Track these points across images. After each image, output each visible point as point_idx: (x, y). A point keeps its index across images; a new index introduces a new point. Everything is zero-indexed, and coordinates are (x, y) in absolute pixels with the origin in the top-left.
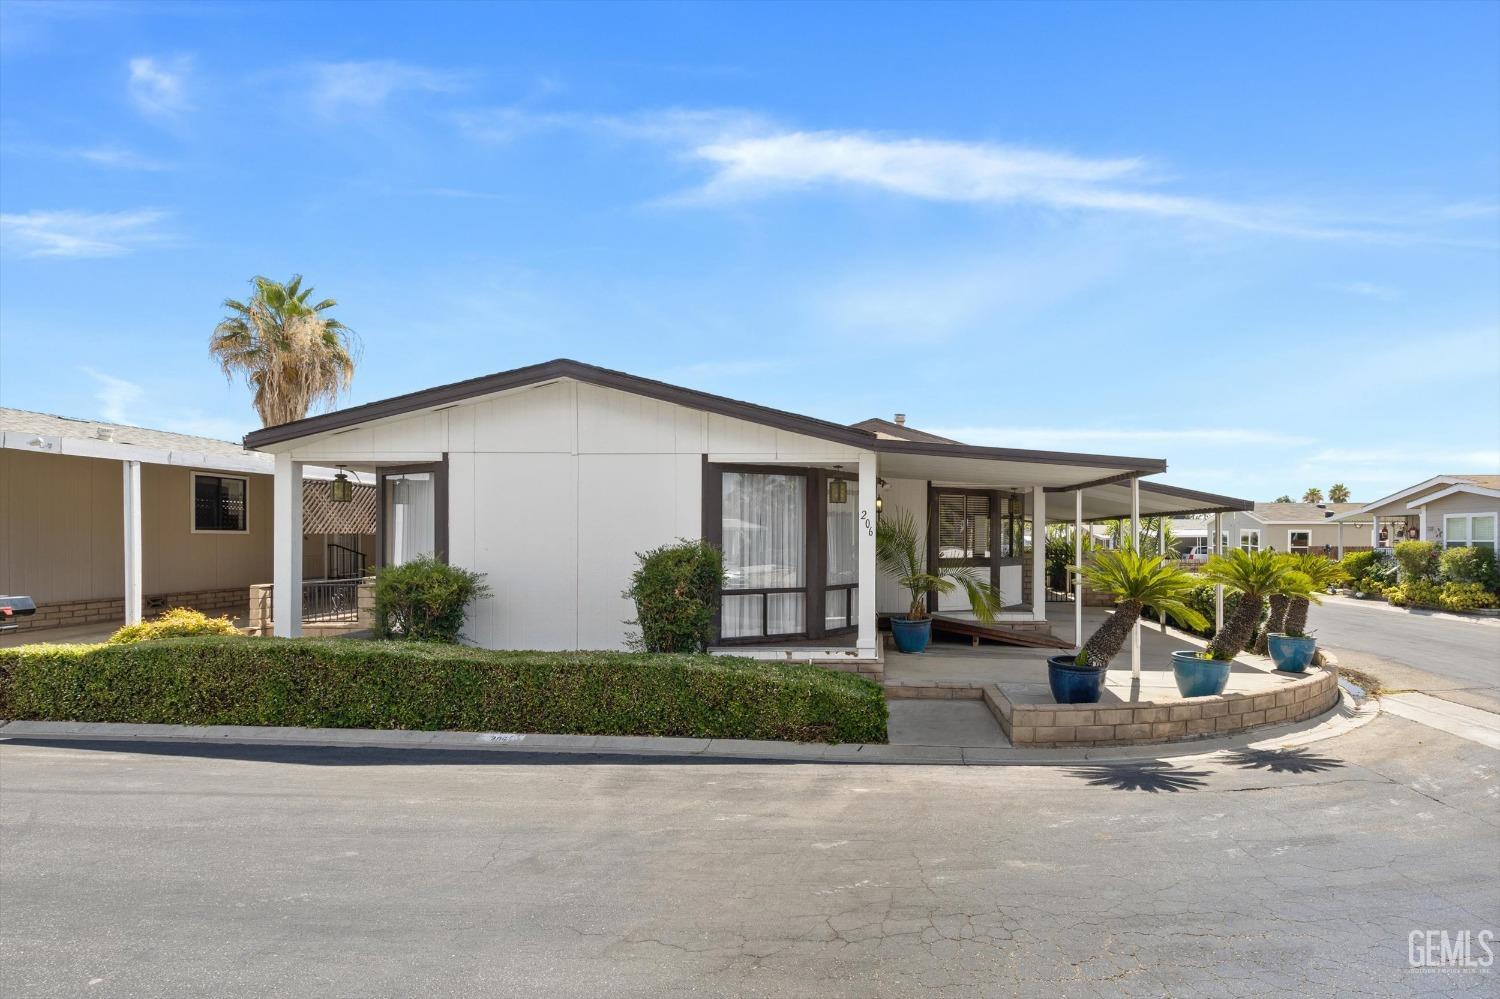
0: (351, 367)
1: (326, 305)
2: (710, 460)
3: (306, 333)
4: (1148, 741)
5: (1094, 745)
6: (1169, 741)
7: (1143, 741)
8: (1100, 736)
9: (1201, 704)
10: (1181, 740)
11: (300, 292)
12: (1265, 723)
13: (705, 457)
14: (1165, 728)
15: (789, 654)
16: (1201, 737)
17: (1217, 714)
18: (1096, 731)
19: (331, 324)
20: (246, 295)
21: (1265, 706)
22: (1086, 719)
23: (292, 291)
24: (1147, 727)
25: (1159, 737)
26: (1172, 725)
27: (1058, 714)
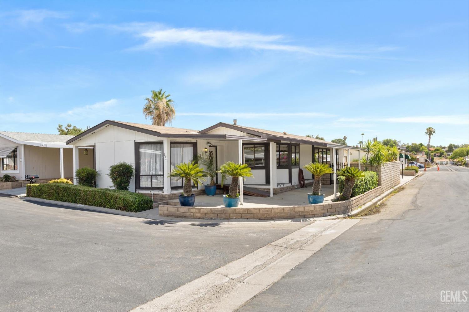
0: (174, 113)
1: (168, 96)
2: (136, 142)
3: (162, 104)
4: (193, 218)
5: (178, 217)
6: (199, 218)
7: (191, 218)
8: (179, 215)
9: (211, 209)
10: (204, 219)
11: (162, 93)
12: (241, 218)
13: (135, 141)
14: (198, 215)
15: (151, 192)
16: (212, 219)
17: (218, 213)
18: (178, 213)
19: (169, 101)
20: (150, 96)
21: (242, 213)
22: (176, 210)
23: (160, 93)
24: (192, 214)
25: (196, 217)
26: (201, 214)
27: (168, 208)
